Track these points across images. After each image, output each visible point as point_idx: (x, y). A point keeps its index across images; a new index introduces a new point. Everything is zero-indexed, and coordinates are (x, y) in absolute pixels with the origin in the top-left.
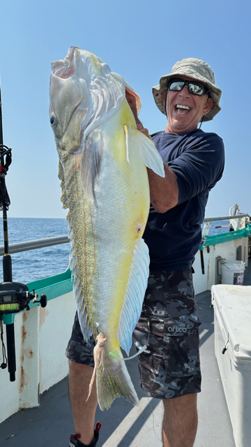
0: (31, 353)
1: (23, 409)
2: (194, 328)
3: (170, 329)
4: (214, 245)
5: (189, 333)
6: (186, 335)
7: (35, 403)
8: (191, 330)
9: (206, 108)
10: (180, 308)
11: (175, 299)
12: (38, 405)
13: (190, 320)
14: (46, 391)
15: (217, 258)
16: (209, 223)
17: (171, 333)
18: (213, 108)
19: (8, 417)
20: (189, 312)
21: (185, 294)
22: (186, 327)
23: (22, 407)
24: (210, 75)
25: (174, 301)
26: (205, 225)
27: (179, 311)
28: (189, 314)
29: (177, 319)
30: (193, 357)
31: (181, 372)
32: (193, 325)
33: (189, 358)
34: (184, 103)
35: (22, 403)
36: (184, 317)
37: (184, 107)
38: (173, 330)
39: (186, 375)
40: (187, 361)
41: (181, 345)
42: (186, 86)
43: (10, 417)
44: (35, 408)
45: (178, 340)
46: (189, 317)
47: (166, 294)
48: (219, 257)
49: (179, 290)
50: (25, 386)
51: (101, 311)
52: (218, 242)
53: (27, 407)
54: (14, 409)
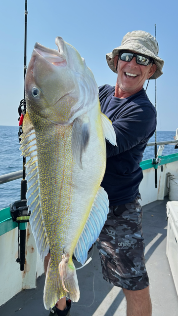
0: (33, 249)
1: (24, 290)
2: (137, 243)
3: (119, 244)
4: (166, 164)
5: (133, 247)
6: (130, 248)
7: (33, 285)
8: (135, 245)
9: (151, 72)
10: (125, 230)
11: (121, 223)
12: (35, 287)
13: (133, 238)
14: (39, 277)
15: (167, 174)
16: (163, 146)
17: (120, 247)
18: (156, 72)
19: (14, 295)
20: (132, 232)
21: (128, 219)
22: (130, 243)
23: (24, 288)
24: (155, 46)
25: (120, 225)
26: (160, 148)
27: (124, 232)
28: (133, 233)
29: (124, 237)
30: (138, 263)
31: (129, 274)
32: (136, 241)
33: (135, 264)
34: (132, 72)
35: (24, 285)
36: (128, 235)
37: (132, 75)
38: (121, 245)
39: (133, 276)
40: (134, 266)
41: (128, 255)
42: (135, 58)
43: (16, 296)
44: (33, 289)
45: (125, 251)
46: (133, 236)
47: (114, 221)
48: (169, 173)
49: (123, 217)
50: (27, 273)
51: (68, 237)
52: (169, 162)
53: (27, 288)
54: (19, 290)
